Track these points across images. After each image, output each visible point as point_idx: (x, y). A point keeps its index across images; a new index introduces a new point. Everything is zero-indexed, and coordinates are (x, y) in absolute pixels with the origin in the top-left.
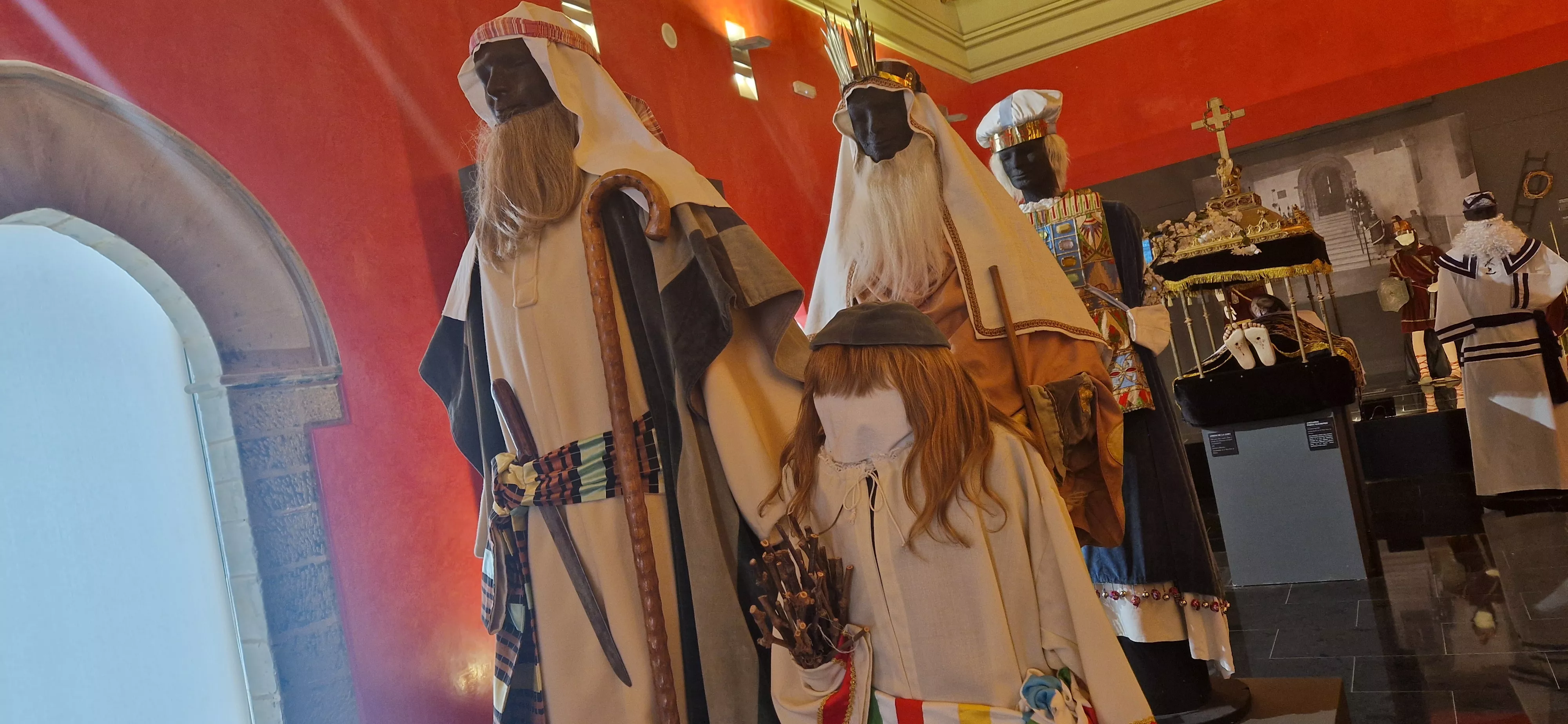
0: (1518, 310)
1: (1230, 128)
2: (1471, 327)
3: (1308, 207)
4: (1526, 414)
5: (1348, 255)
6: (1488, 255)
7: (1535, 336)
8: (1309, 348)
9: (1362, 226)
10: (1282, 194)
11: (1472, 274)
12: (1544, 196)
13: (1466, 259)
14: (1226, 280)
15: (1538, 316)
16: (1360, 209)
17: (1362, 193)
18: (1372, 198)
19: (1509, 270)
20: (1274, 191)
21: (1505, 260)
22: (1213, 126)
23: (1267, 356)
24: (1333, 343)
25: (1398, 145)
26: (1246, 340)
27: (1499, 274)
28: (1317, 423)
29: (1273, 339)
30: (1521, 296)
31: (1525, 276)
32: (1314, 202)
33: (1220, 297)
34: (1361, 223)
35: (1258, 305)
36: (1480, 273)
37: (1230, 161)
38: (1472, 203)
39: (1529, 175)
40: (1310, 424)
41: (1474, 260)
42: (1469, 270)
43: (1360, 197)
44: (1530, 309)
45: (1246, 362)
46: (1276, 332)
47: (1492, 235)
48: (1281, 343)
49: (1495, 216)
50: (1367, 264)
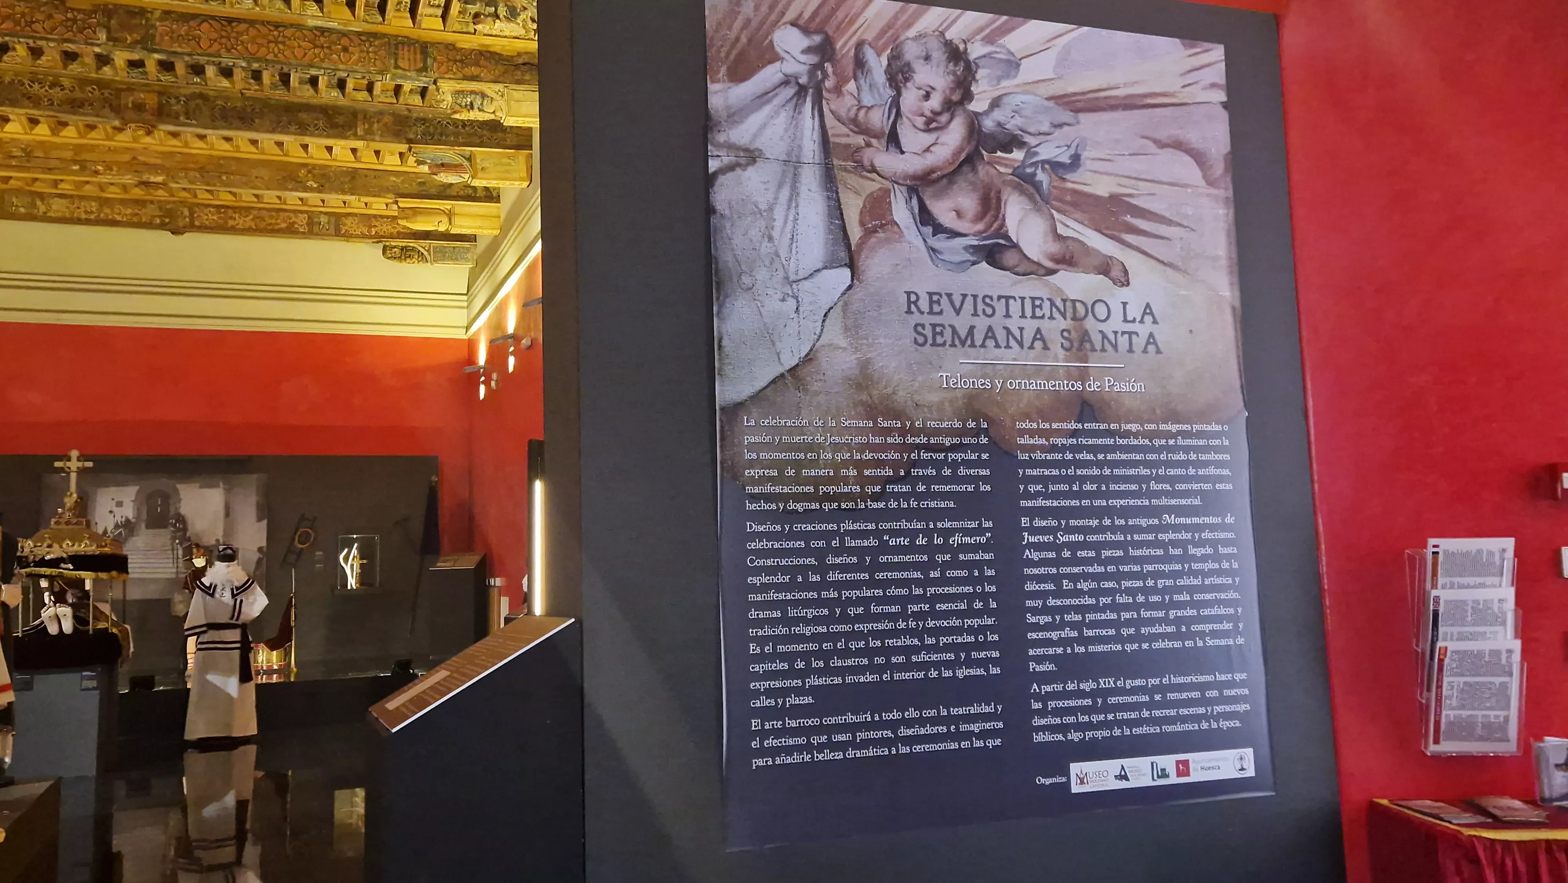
0: (233, 622)
1: (81, 472)
2: (204, 629)
3: (138, 517)
4: (222, 687)
5: (161, 565)
6: (223, 585)
7: (238, 639)
8: (96, 626)
9: (177, 544)
10: (120, 504)
11: (212, 595)
12: (307, 547)
13: (211, 585)
14: (54, 574)
15: (244, 627)
16: (178, 530)
17: (183, 517)
18: (189, 522)
19: (234, 596)
20: (113, 499)
21: (232, 590)
22: (69, 468)
23: (68, 627)
24: (112, 625)
25: (218, 486)
26: (57, 616)
27: (227, 597)
28: (88, 673)
29: (75, 617)
30: (236, 614)
31: (241, 601)
32: (144, 516)
33: (44, 584)
34: (177, 541)
35: (72, 594)
36: (217, 595)
37: (75, 495)
38: (222, 551)
39: (302, 530)
40: (84, 673)
41: (215, 586)
42: (211, 592)
43: (181, 519)
44: (239, 622)
45: (53, 630)
46: (79, 614)
47: (228, 573)
48: (79, 620)
49: (233, 561)
50: (174, 576)
